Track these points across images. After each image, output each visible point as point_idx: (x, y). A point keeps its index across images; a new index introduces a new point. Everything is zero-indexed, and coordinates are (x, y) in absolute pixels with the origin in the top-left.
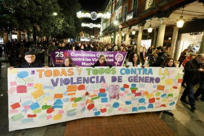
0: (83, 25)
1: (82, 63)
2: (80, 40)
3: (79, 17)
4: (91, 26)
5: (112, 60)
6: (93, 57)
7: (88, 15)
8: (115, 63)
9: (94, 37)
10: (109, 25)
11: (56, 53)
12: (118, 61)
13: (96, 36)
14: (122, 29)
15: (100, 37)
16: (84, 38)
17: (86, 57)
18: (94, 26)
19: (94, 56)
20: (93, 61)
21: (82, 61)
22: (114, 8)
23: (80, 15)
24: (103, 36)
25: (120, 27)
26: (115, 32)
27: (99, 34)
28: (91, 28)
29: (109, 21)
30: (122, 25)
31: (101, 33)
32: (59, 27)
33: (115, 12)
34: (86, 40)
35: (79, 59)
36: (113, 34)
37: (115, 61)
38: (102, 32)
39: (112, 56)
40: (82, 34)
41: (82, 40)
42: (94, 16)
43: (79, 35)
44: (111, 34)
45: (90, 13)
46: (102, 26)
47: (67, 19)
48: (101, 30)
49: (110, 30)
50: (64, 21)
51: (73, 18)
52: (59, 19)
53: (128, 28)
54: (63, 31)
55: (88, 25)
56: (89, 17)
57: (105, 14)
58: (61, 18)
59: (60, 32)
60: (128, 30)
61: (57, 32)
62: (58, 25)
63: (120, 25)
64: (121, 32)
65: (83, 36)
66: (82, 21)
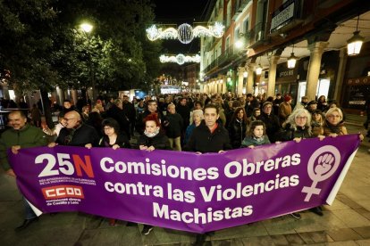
0: (164, 59)
1: (156, 206)
2: (160, 91)
3: (151, 39)
4: (181, 59)
5: (295, 180)
6: (208, 184)
7: (172, 33)
8: (305, 189)
9: (186, 84)
10: (219, 54)
11: (39, 160)
12: (316, 179)
13: (191, 82)
14: (254, 58)
15: (200, 82)
16: (166, 88)
17: (168, 179)
18: (187, 59)
19: (213, 173)
20: (208, 198)
21: (152, 198)
22: (229, 11)
23: (154, 33)
24: (207, 81)
25: (251, 53)
26: (235, 69)
27: (198, 77)
28: (180, 64)
29: (220, 44)
30: (255, 48)
31: (202, 74)
32: (104, 64)
33: (232, 21)
34: (173, 91)
35: (140, 189)
36: (230, 73)
37: (306, 181)
38: (205, 71)
39: (296, 159)
40: (163, 80)
41: (164, 91)
42: (185, 34)
43: (157, 82)
44: (226, 74)
45: (176, 27)
46: (202, 59)
47: (120, 42)
48: (202, 68)
49: (223, 66)
50: (113, 47)
51: (140, 43)
52: (101, 42)
53: (275, 52)
54: (115, 73)
55: (173, 59)
56: (175, 38)
57: (210, 27)
58: (104, 39)
59: (107, 76)
60: (273, 57)
61: (99, 76)
62: (100, 57)
63: (250, 47)
64: (252, 65)
65: (166, 83)
66: (158, 49)
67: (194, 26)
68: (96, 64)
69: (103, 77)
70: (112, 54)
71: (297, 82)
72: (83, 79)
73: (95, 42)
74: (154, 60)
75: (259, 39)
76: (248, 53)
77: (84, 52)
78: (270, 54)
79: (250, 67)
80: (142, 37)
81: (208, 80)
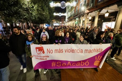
0: (55, 14)
2: (53, 25)
3: (51, 7)
4: (60, 14)
7: (58, 5)
9: (61, 23)
10: (73, 13)
13: (63, 22)
15: (66, 22)
16: (55, 24)
18: (62, 14)
23: (53, 5)
26: (79, 17)
28: (60, 16)
29: (74, 9)
31: (66, 20)
32: (34, 13)
34: (57, 25)
36: (77, 19)
38: (68, 19)
42: (63, 5)
43: (52, 22)
45: (60, 3)
46: (67, 15)
47: (40, 5)
49: (75, 17)
50: (38, 7)
51: (47, 8)
52: (33, 5)
53: (98, 11)
54: (38, 17)
55: (58, 14)
56: (59, 6)
57: (71, 3)
58: (35, 4)
59: (35, 18)
60: (98, 13)
61: (32, 18)
62: (33, 11)
63: (87, 10)
64: (87, 16)
65: (55, 22)
66: (54, 11)
67: (66, 2)
68: (31, 14)
69: (34, 18)
70: (38, 10)
71: (102, 22)
72: (26, 19)
73: (31, 5)
74: (52, 14)
75: (91, 6)
76: (85, 12)
77: (27, 8)
78: (96, 11)
79: (86, 17)
80: (48, 6)
81: (69, 21)
